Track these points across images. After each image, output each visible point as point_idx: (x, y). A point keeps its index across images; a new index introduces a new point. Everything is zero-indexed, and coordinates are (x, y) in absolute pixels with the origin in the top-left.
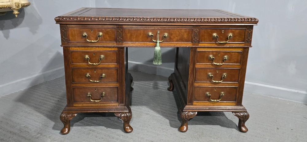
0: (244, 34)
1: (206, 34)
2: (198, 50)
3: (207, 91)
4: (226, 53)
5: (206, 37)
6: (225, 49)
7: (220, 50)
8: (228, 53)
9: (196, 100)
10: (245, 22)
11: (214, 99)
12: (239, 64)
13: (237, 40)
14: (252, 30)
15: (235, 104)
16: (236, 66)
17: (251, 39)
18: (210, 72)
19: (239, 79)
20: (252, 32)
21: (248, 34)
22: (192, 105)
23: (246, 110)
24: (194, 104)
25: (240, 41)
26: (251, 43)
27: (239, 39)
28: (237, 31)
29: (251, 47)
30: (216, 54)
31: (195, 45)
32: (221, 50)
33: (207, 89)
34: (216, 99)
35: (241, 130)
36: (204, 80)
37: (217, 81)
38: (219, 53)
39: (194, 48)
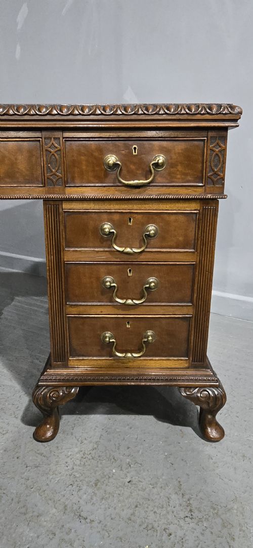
0: (200, 158)
1: (83, 157)
2: (66, 206)
3: (105, 328)
4: (150, 217)
5: (84, 167)
6: (147, 206)
7: (130, 206)
8: (155, 217)
9: (75, 353)
10: (199, 117)
11: (126, 352)
12: (193, 250)
13: (179, 176)
14: (225, 144)
15: (186, 365)
16: (185, 256)
17: (224, 172)
18: (109, 274)
19: (195, 295)
20: (223, 152)
21: (211, 155)
22: (66, 366)
23: (218, 381)
24: (71, 363)
25: (189, 178)
26: (223, 184)
27: (186, 174)
28: (179, 147)
29: (224, 197)
30: (122, 220)
31: (54, 194)
32: (135, 207)
33: (104, 325)
34: (131, 352)
35: (205, 436)
36: (93, 299)
37: (130, 301)
38: (129, 216)
39: (52, 203)
